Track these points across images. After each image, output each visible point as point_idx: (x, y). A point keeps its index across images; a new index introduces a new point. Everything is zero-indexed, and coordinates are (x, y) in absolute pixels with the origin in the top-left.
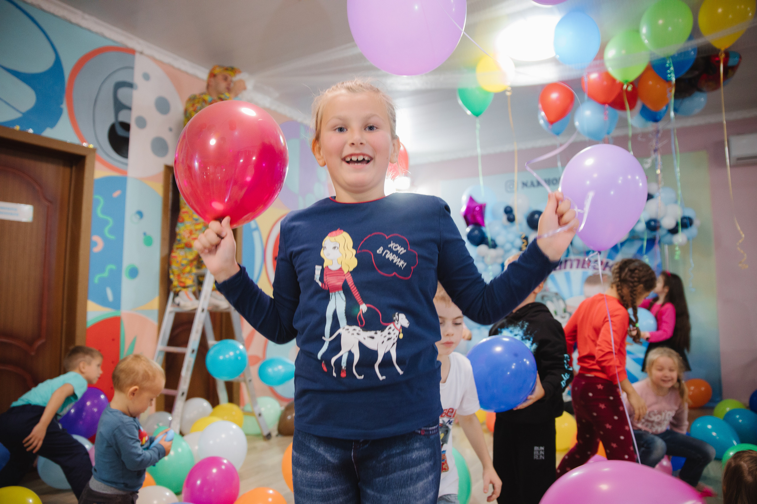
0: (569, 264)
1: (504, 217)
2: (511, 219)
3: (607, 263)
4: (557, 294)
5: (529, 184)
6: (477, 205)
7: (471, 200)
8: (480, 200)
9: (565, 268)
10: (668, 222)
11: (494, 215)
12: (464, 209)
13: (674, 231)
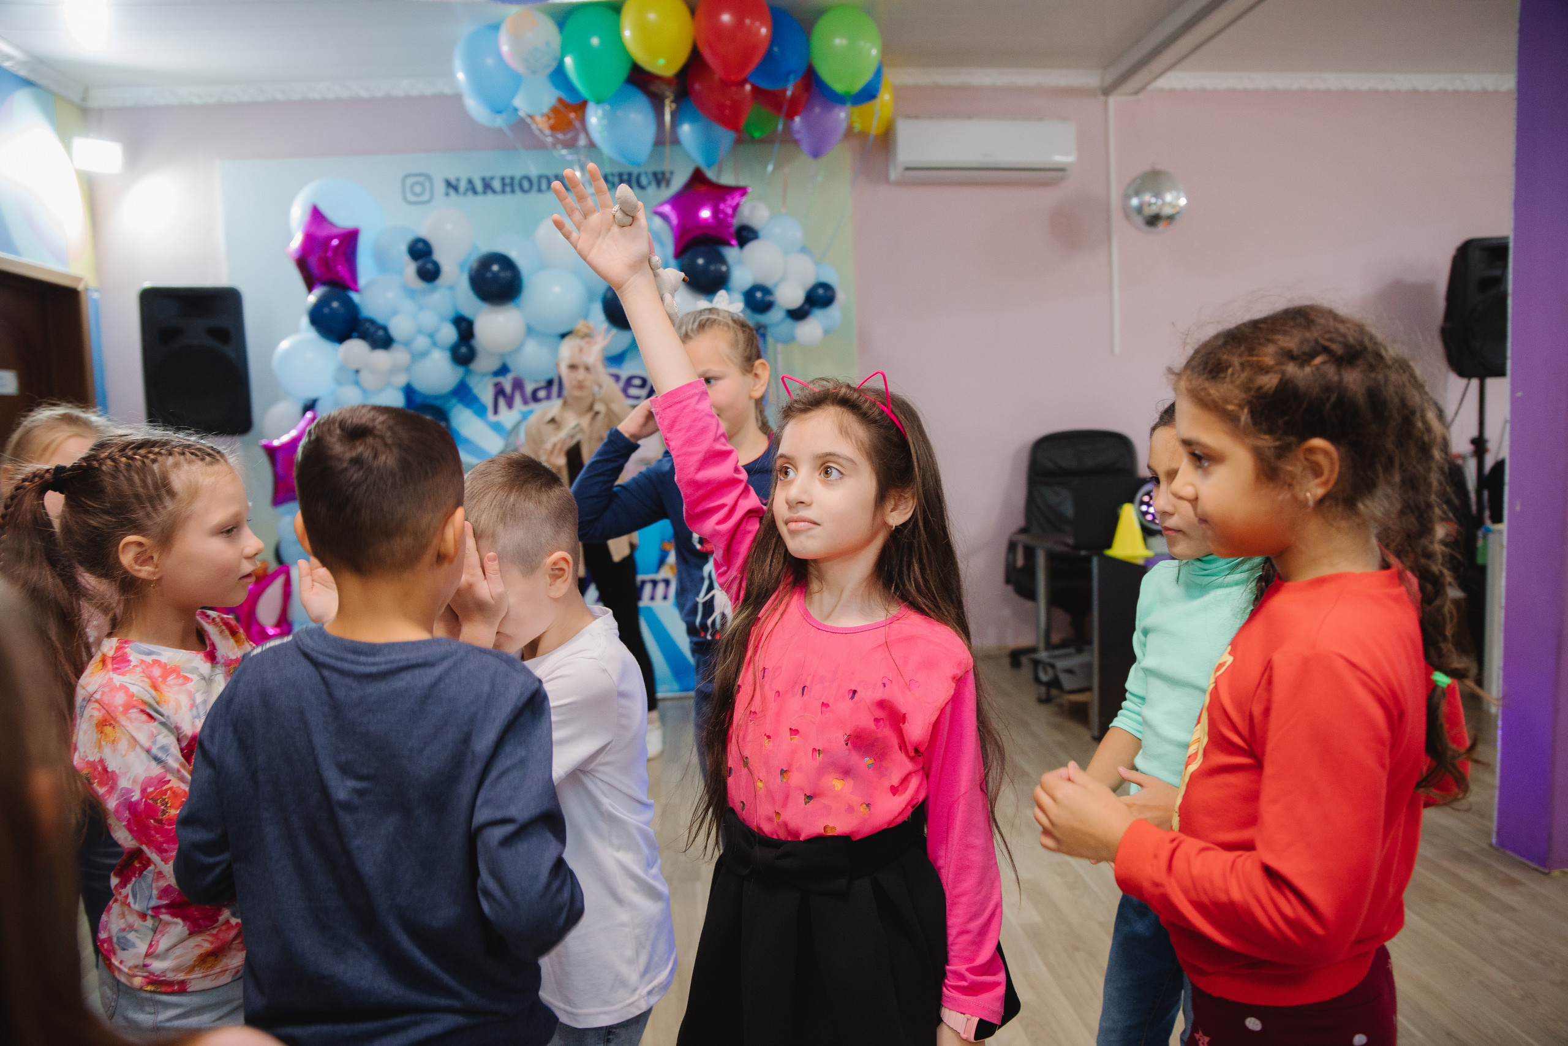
1: (411, 268)
2: (429, 273)
5: (463, 186)
6: (335, 231)
7: (317, 216)
8: (341, 219)
10: (790, 295)
11: (382, 262)
12: (297, 241)
13: (798, 315)
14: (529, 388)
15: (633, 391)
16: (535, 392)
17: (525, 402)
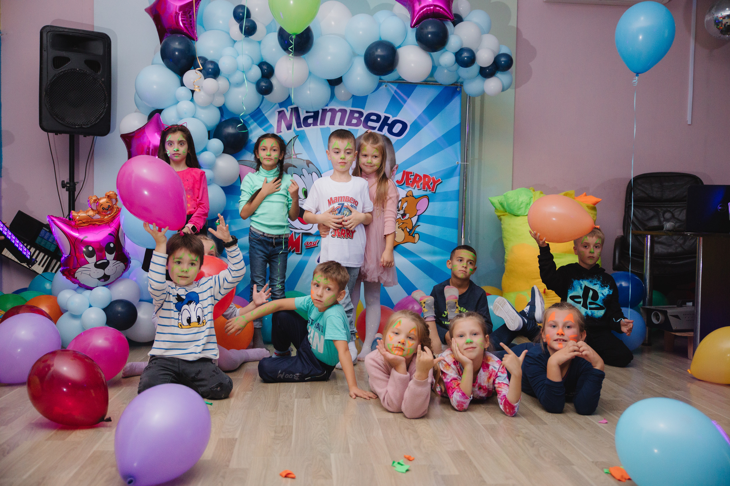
0: (329, 115)
1: (235, 26)
2: (248, 30)
3: (387, 118)
4: (308, 163)
9: (322, 123)
10: (485, 57)
13: (488, 72)
14: (302, 116)
15: (370, 124)
16: (306, 119)
17: (299, 125)
